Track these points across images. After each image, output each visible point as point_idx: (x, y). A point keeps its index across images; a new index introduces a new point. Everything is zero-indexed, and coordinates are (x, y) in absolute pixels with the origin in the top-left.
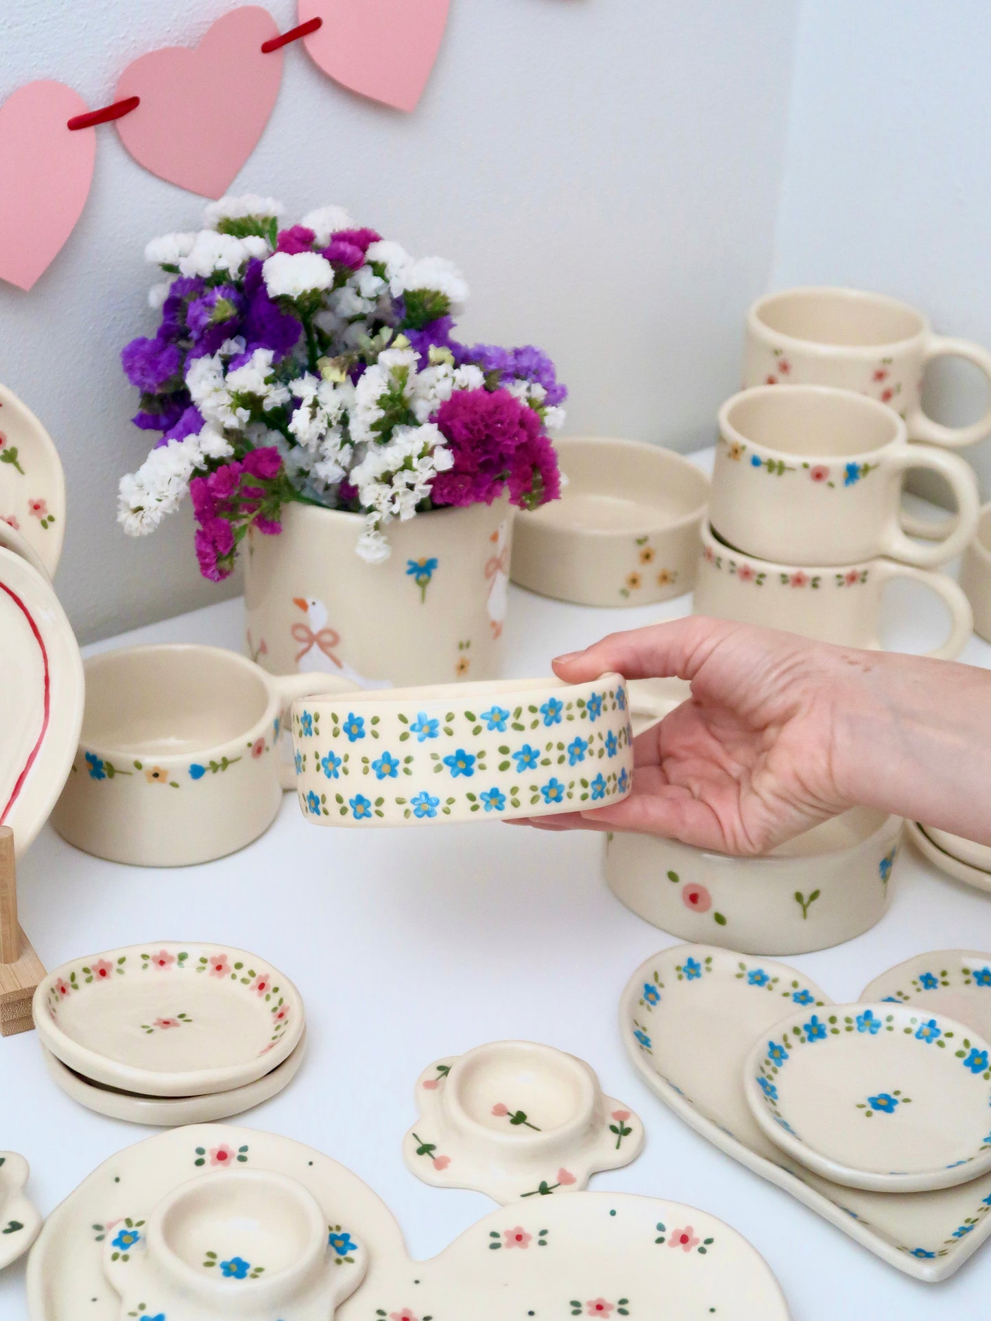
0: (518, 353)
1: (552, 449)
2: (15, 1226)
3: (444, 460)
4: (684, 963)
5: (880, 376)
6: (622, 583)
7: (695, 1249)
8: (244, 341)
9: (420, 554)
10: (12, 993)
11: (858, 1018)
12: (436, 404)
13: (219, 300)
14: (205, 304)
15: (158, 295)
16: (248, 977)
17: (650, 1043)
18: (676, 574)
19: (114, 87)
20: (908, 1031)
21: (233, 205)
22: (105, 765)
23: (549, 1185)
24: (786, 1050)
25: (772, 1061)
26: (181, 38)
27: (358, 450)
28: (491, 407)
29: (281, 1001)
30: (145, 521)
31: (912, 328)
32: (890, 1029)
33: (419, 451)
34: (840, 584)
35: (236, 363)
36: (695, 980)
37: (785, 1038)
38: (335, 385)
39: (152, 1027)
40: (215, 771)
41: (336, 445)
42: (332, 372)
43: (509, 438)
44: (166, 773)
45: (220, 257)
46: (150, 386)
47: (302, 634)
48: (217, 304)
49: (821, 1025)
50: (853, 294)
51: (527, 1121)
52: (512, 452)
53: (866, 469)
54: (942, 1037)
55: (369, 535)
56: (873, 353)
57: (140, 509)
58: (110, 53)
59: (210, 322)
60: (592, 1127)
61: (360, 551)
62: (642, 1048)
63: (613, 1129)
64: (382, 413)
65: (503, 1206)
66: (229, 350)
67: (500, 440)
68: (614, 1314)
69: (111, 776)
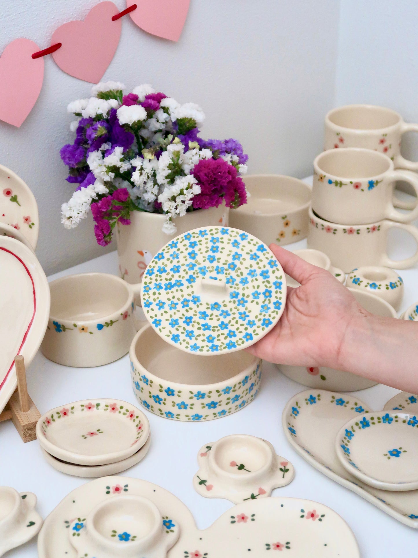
0: (226, 142)
1: (243, 182)
2: (32, 524)
3: (197, 190)
4: (308, 397)
5: (382, 142)
6: (277, 235)
7: (317, 519)
8: (110, 144)
10: (27, 425)
11: (383, 418)
12: (193, 166)
13: (99, 127)
14: (93, 129)
15: (74, 126)
16: (125, 412)
17: (295, 432)
18: (299, 231)
19: (50, 39)
20: (404, 422)
21: (103, 86)
22: (61, 326)
23: (255, 495)
24: (353, 433)
25: (347, 437)
26: (78, 17)
27: (161, 187)
28: (216, 166)
29: (140, 422)
30: (73, 222)
31: (396, 120)
32: (397, 421)
33: (186, 186)
34: (369, 232)
35: (108, 153)
36: (314, 405)
37: (352, 427)
38: (150, 160)
39: (86, 436)
40: (107, 326)
41: (151, 186)
42: (148, 155)
43: (224, 179)
44: (87, 328)
45: (99, 109)
46: (73, 165)
47: (141, 265)
48: (98, 129)
49: (367, 421)
50: (369, 107)
51: (245, 468)
52: (226, 184)
53: (377, 182)
55: (167, 223)
56: (379, 132)
57: (71, 217)
58: (48, 25)
59: (96, 136)
60: (272, 469)
61: (164, 230)
62: (292, 434)
63: (281, 470)
64: (170, 171)
65: (236, 505)
66: (104, 148)
67: (220, 180)
68: (284, 549)
69: (64, 330)
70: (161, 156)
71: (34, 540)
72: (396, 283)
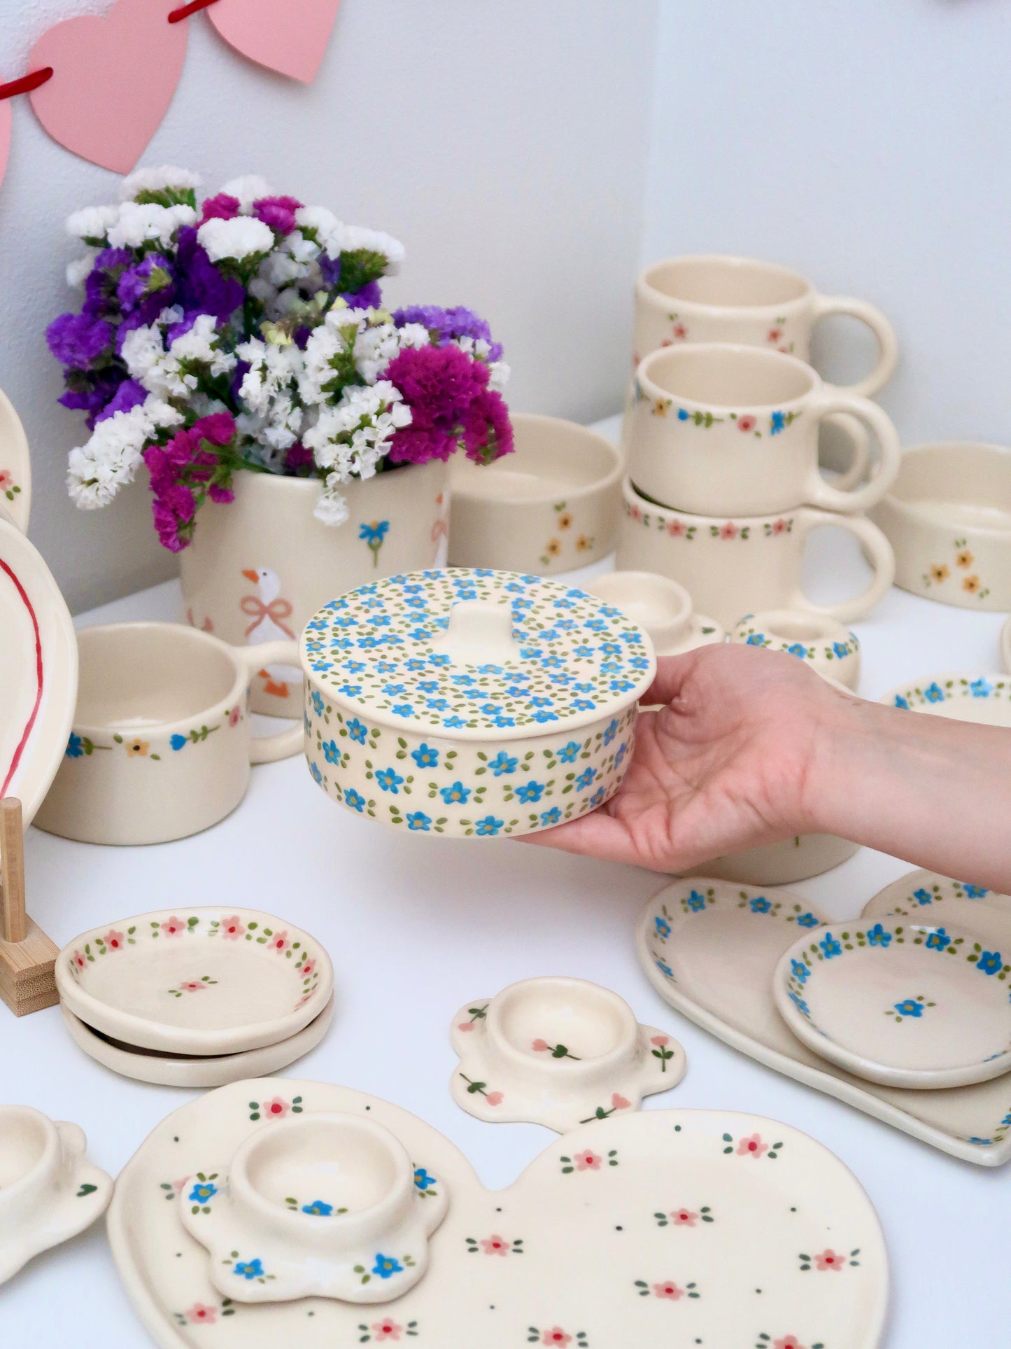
0: (451, 313)
1: (503, 402)
2: (88, 1189)
3: (403, 416)
4: (687, 896)
5: (774, 336)
6: (542, 550)
7: (764, 1155)
8: (181, 310)
9: (372, 519)
10: (26, 970)
11: (869, 934)
12: (385, 364)
13: (154, 269)
14: (137, 273)
15: (77, 273)
16: (263, 935)
17: (672, 972)
18: (593, 539)
19: (26, 58)
20: (918, 941)
21: (147, 176)
22: (83, 742)
23: (606, 1110)
24: (808, 968)
25: (796, 978)
26: (90, 8)
27: (308, 411)
28: (443, 362)
29: (304, 956)
30: (101, 493)
31: (800, 290)
32: (900, 941)
33: (376, 409)
34: (768, 534)
35: (176, 331)
36: (700, 912)
37: (805, 955)
38: (282, 348)
39: (180, 991)
40: (195, 741)
41: (286, 409)
42: (278, 336)
43: (464, 392)
44: (147, 745)
45: (150, 226)
46: (81, 362)
47: (252, 606)
48: (151, 273)
49: (835, 942)
50: (736, 261)
51: (568, 1054)
52: (467, 405)
53: (791, 417)
54: (952, 945)
55: (327, 497)
56: (769, 313)
57: (95, 481)
58: (22, 23)
59: (145, 292)
60: (638, 1054)
61: (319, 515)
62: (666, 977)
63: (656, 1053)
64: (335, 373)
65: (562, 1134)
66: (167, 319)
67: (454, 394)
68: (699, 1222)
69: (89, 752)
70: (310, 337)
71: (95, 1232)
72: (847, 644)
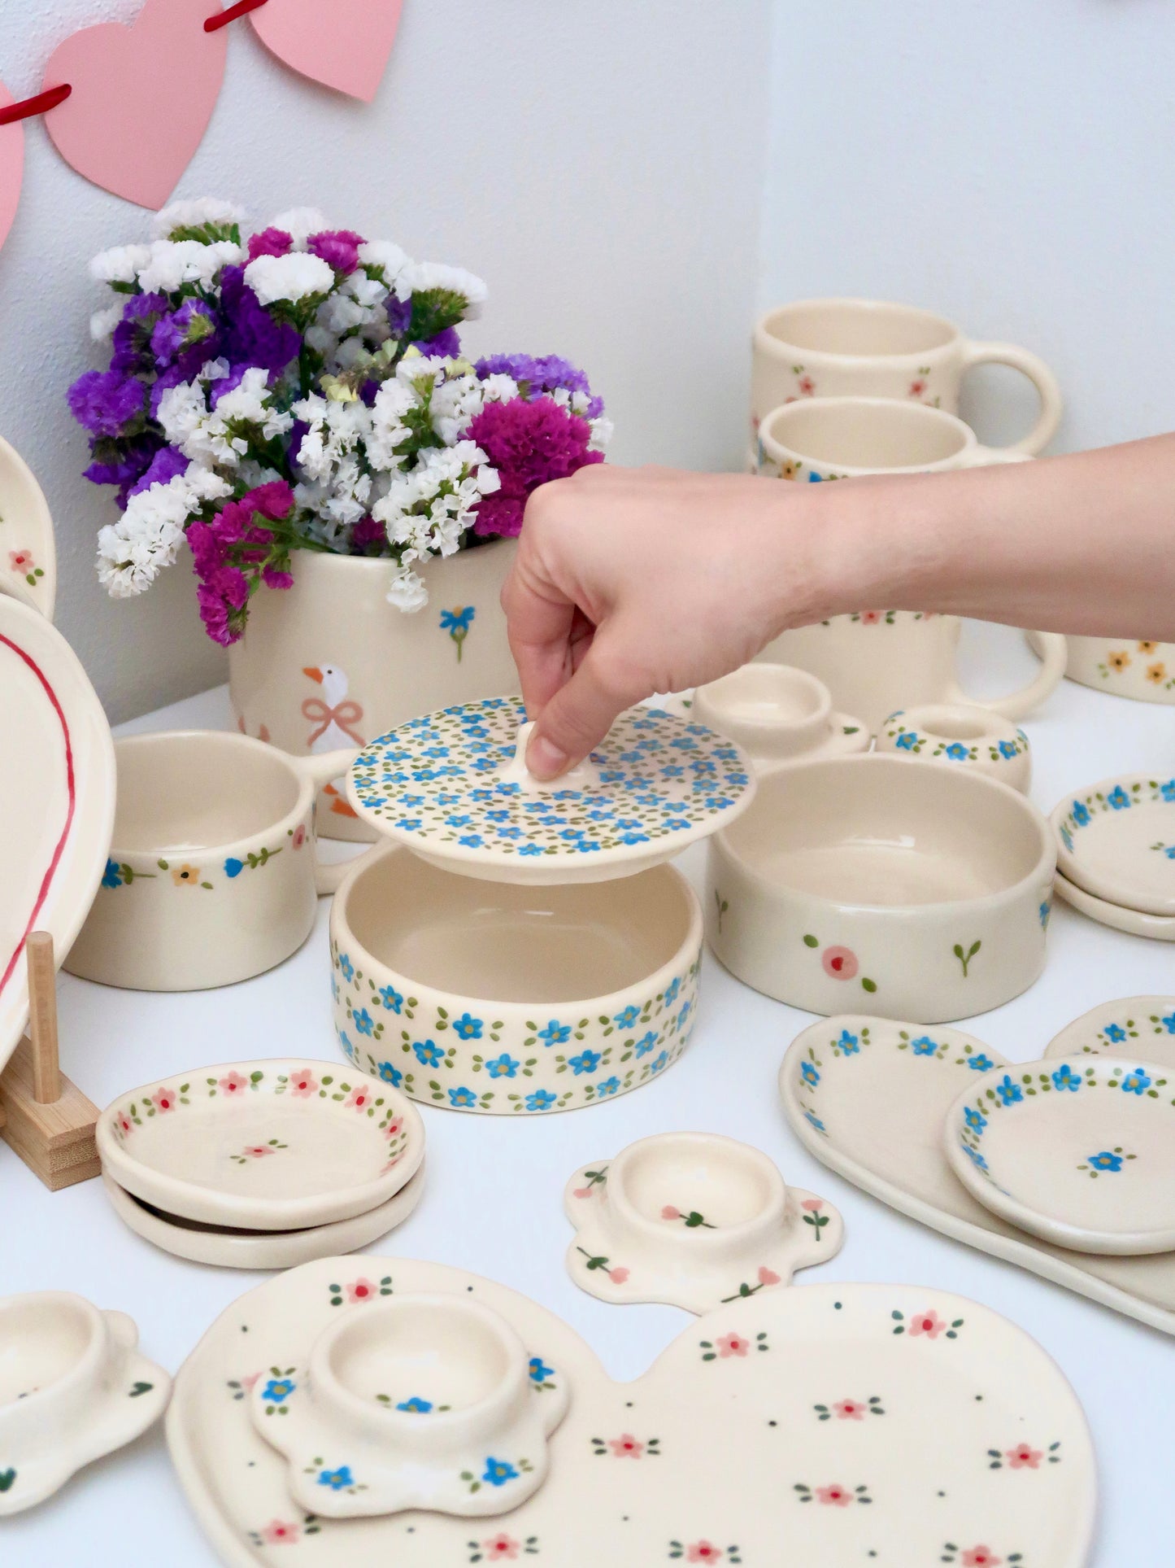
0: (543, 363)
2: (142, 1388)
3: (490, 481)
4: (838, 1037)
5: (917, 388)
7: (942, 1334)
8: (227, 363)
9: (455, 603)
10: (61, 1136)
11: (1054, 1076)
12: (467, 421)
13: (194, 316)
14: (174, 321)
15: (103, 325)
16: (340, 1092)
17: (823, 1126)
19: (40, 74)
20: (1112, 1084)
21: (182, 210)
22: (121, 869)
23: (751, 1286)
24: (983, 1116)
25: (971, 1129)
26: (113, 15)
27: (378, 479)
28: (536, 418)
29: (390, 1114)
30: (137, 577)
31: (945, 335)
32: (1092, 1083)
33: (458, 473)
35: (221, 388)
36: (854, 1055)
37: (980, 1103)
38: (345, 405)
39: (243, 1157)
40: (254, 866)
41: (351, 477)
42: (340, 391)
43: (561, 453)
44: (197, 871)
45: (188, 267)
46: (109, 428)
47: (315, 710)
48: (191, 321)
49: (1015, 1086)
51: (705, 1221)
54: (1153, 1087)
55: (402, 578)
56: (910, 362)
57: (130, 563)
58: (34, 33)
59: (184, 343)
60: (786, 1220)
61: (393, 599)
62: (817, 1131)
63: (808, 1220)
64: (409, 432)
65: (700, 1316)
66: (210, 375)
67: (549, 454)
68: (868, 1415)
69: (129, 881)
70: (378, 391)
71: (151, 1439)
72: (1014, 743)
